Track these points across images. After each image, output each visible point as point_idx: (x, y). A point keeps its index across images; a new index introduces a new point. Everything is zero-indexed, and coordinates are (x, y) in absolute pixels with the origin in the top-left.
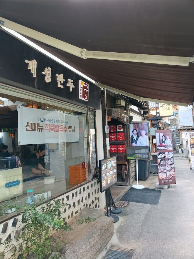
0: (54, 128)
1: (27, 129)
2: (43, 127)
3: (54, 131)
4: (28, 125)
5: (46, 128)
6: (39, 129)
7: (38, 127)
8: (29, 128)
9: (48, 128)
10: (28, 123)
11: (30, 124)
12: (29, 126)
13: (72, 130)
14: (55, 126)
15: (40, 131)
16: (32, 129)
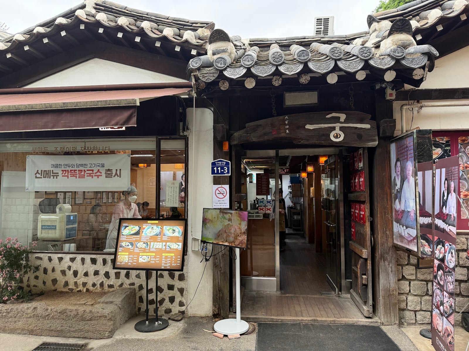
0: (77, 174)
1: (36, 176)
2: (58, 173)
3: (76, 178)
4: (38, 172)
5: (63, 175)
6: (54, 176)
7: (51, 174)
8: (38, 175)
9: (66, 174)
10: (38, 171)
11: (40, 172)
12: (39, 174)
13: (113, 175)
14: (77, 171)
15: (54, 178)
16: (42, 177)
